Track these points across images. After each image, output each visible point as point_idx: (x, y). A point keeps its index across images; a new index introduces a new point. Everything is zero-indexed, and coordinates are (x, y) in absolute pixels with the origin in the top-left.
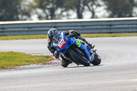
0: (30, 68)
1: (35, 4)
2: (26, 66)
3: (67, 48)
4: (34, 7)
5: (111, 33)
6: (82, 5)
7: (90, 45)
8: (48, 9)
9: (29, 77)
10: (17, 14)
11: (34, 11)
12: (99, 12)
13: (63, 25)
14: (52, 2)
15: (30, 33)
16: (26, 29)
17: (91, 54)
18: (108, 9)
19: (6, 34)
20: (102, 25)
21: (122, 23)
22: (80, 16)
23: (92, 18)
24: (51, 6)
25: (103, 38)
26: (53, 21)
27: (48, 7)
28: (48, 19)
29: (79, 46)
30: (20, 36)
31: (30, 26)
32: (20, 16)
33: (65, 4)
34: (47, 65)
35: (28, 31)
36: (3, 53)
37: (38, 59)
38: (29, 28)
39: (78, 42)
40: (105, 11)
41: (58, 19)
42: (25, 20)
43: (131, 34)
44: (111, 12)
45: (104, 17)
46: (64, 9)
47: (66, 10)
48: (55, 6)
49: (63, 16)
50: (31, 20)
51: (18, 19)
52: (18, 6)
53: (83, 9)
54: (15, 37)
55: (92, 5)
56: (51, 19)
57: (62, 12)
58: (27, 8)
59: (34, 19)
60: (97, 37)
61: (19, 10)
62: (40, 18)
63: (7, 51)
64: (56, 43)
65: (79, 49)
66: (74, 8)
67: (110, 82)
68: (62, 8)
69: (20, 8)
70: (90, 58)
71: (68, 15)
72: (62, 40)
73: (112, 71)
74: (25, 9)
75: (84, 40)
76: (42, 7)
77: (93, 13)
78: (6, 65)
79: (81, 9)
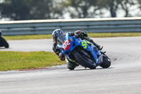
1: (67, 2)
2: (58, 66)
3: (71, 50)
4: (66, 6)
6: (115, 3)
8: (81, 7)
9: (61, 77)
10: (49, 12)
11: (66, 9)
12: (133, 10)
13: (96, 23)
17: (98, 56)
19: (37, 33)
20: (136, 24)
22: (113, 15)
23: (126, 16)
24: (83, 4)
25: (137, 37)
26: (86, 19)
27: (81, 5)
28: (80, 18)
29: (85, 48)
32: (52, 15)
33: (98, 3)
36: (34, 52)
40: (139, 10)
41: (91, 17)
42: (57, 18)
45: (138, 15)
46: (97, 7)
47: (99, 9)
48: (88, 4)
49: (97, 15)
50: (63, 18)
51: (49, 18)
52: (49, 4)
53: (117, 7)
54: (46, 36)
55: (125, 3)
56: (84, 17)
57: (95, 10)
58: (58, 5)
59: (67, 18)
60: (130, 36)
61: (50, 9)
62: (72, 16)
63: (38, 51)
64: (61, 44)
66: (107, 5)
68: (94, 6)
69: (52, 5)
70: (97, 60)
71: (101, 13)
72: (67, 41)
74: (57, 7)
76: (74, 5)
77: (127, 11)
78: (36, 65)
79: (114, 7)
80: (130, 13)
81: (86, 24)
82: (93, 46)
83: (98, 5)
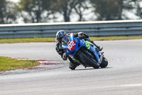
0: (16, 73)
1: (20, 7)
2: (12, 71)
3: (77, 50)
4: (20, 10)
5: (99, 36)
6: (69, 7)
7: (98, 47)
8: (34, 11)
9: (15, 82)
10: (2, 17)
11: (19, 13)
12: (87, 14)
13: (49, 28)
14: (38, 4)
15: (15, 36)
16: (11, 33)
17: (100, 56)
18: (96, 12)
21: (110, 26)
22: (67, 19)
23: (80, 20)
24: (36, 8)
27: (34, 9)
28: (34, 22)
30: (5, 40)
31: (15, 29)
32: (5, 19)
33: (52, 7)
34: (33, 70)
35: (13, 35)
37: (23, 64)
38: (15, 31)
39: (88, 44)
40: (93, 14)
42: (11, 23)
43: (121, 37)
44: (99, 15)
45: (92, 19)
46: (50, 12)
47: (53, 13)
48: (41, 9)
49: (50, 19)
52: (3, 9)
53: (70, 11)
55: (79, 7)
56: (37, 22)
57: (48, 14)
61: (4, 13)
62: (26, 20)
65: (89, 51)
66: (61, 10)
67: (98, 87)
68: (48, 10)
69: (5, 10)
70: (99, 60)
71: (54, 18)
72: (72, 42)
73: (101, 76)
74: (10, 12)
75: (92, 42)
76: (28, 9)
77: (81, 16)
79: (68, 11)
80: (84, 17)
81: (40, 28)
82: (95, 47)
83: (51, 9)
